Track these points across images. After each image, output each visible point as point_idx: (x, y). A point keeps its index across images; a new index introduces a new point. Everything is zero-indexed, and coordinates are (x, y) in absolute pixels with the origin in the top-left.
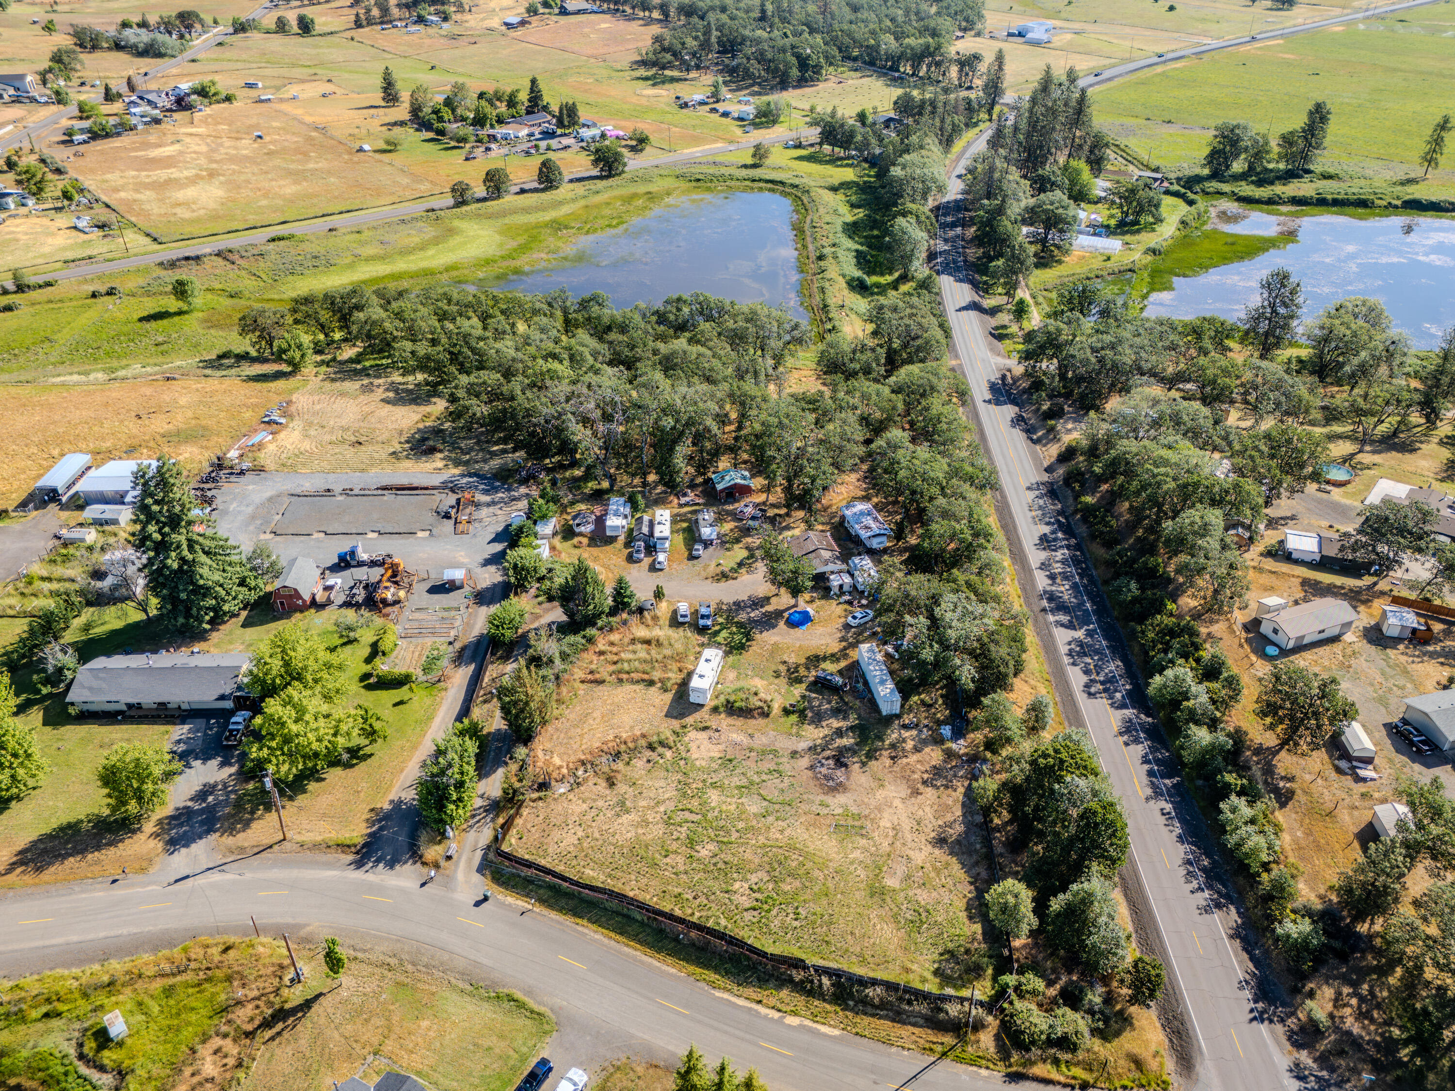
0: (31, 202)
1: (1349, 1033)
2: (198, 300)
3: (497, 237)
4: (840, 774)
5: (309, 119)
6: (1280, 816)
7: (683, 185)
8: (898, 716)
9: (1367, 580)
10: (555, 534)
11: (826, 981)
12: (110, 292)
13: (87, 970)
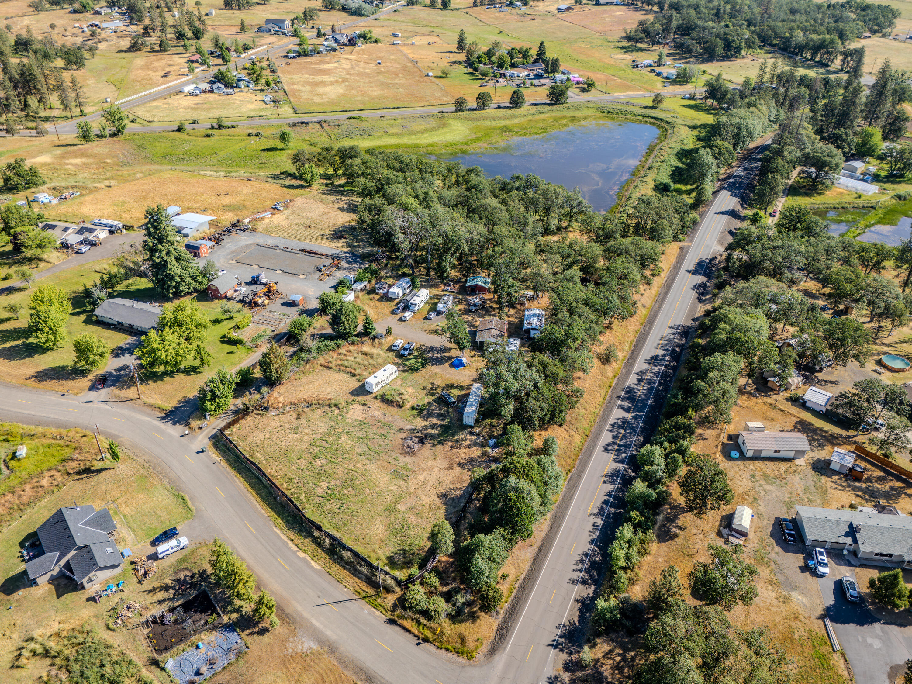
0: (251, 86)
1: (601, 673)
2: (291, 144)
3: (467, 131)
4: (416, 447)
5: (411, 56)
6: (654, 547)
7: (598, 114)
8: (471, 427)
9: (852, 433)
10: (362, 290)
11: (327, 541)
12: (257, 135)
13: (29, 427)
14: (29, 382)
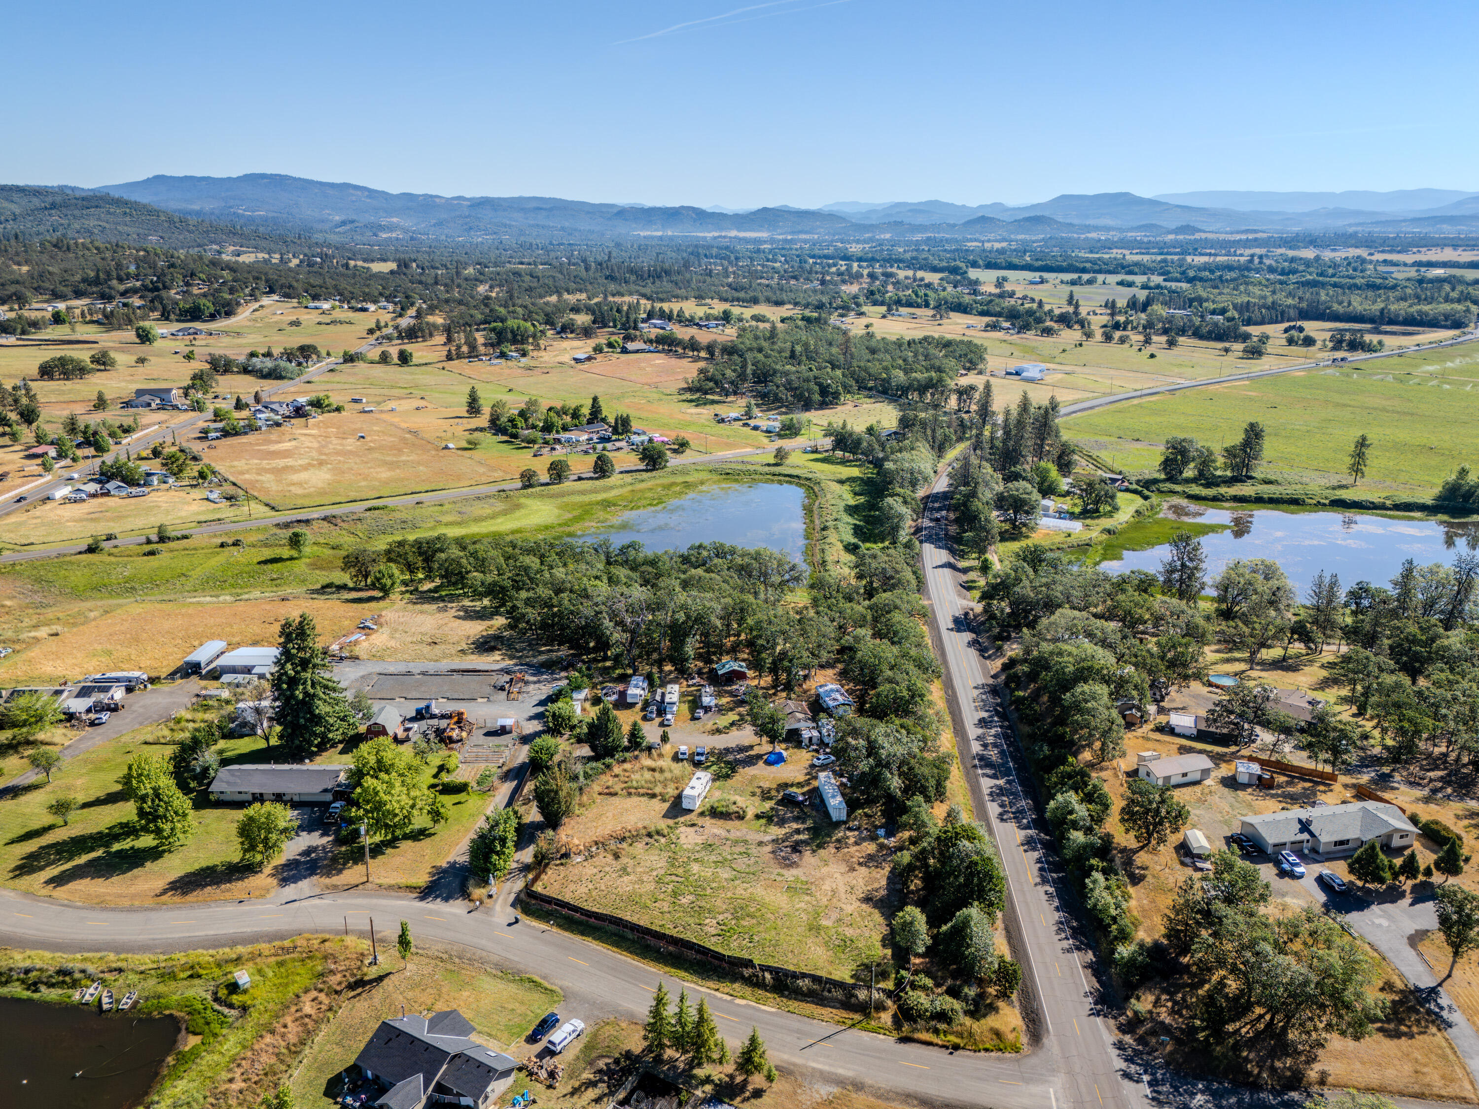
0: (171, 480)
1: (1162, 1023)
2: (307, 550)
3: (556, 511)
4: (795, 857)
5: (404, 425)
6: (1131, 890)
7: (715, 477)
8: (845, 823)
9: (1233, 749)
10: (586, 700)
11: (768, 976)
12: (236, 544)
13: (221, 951)
14: (164, 898)
